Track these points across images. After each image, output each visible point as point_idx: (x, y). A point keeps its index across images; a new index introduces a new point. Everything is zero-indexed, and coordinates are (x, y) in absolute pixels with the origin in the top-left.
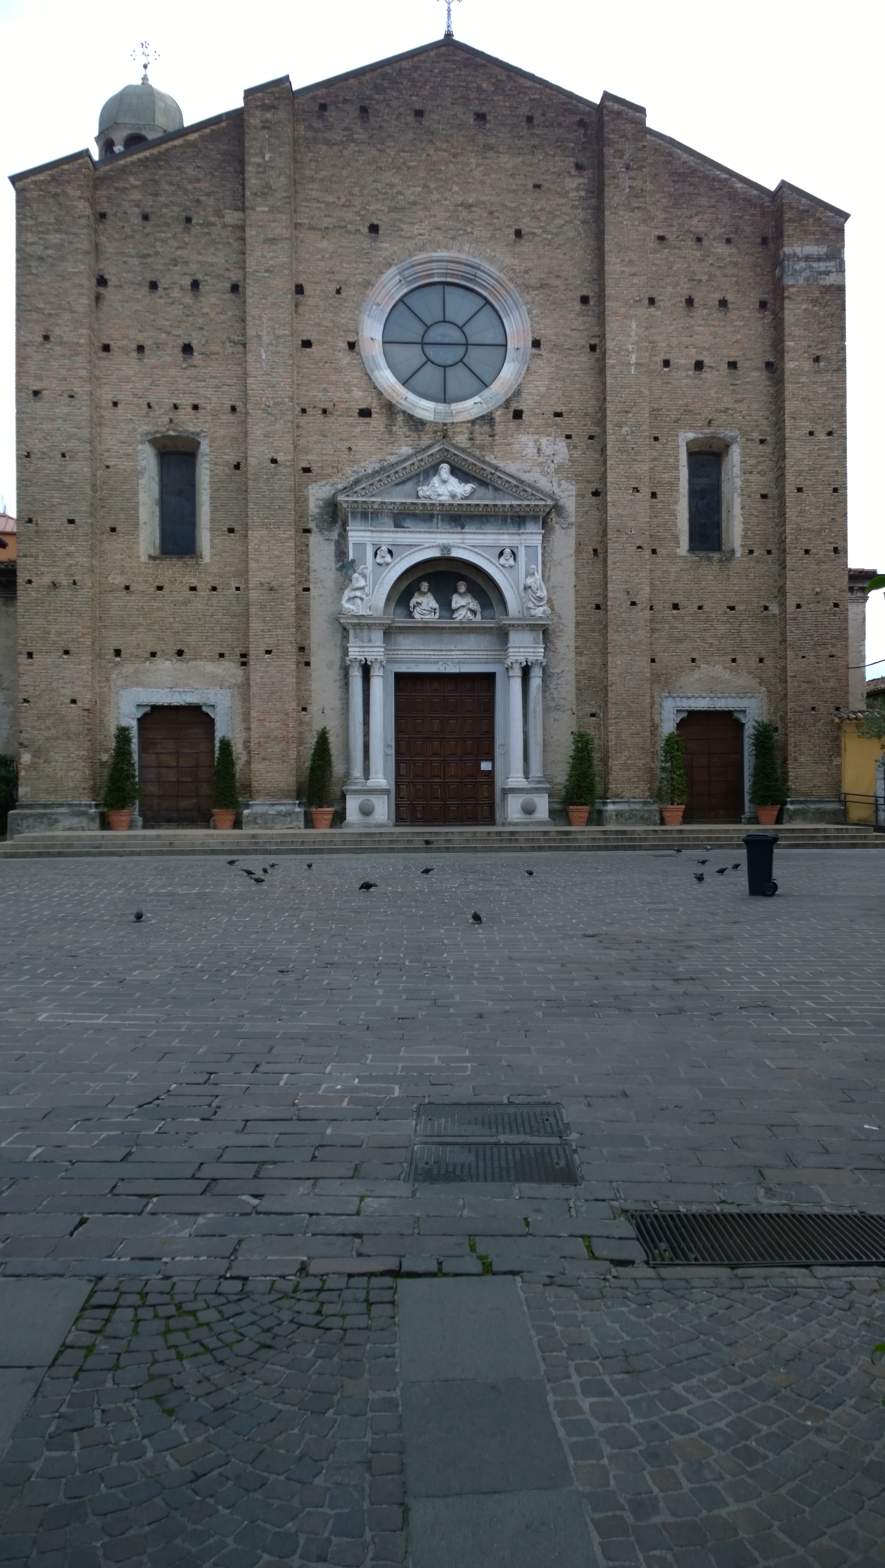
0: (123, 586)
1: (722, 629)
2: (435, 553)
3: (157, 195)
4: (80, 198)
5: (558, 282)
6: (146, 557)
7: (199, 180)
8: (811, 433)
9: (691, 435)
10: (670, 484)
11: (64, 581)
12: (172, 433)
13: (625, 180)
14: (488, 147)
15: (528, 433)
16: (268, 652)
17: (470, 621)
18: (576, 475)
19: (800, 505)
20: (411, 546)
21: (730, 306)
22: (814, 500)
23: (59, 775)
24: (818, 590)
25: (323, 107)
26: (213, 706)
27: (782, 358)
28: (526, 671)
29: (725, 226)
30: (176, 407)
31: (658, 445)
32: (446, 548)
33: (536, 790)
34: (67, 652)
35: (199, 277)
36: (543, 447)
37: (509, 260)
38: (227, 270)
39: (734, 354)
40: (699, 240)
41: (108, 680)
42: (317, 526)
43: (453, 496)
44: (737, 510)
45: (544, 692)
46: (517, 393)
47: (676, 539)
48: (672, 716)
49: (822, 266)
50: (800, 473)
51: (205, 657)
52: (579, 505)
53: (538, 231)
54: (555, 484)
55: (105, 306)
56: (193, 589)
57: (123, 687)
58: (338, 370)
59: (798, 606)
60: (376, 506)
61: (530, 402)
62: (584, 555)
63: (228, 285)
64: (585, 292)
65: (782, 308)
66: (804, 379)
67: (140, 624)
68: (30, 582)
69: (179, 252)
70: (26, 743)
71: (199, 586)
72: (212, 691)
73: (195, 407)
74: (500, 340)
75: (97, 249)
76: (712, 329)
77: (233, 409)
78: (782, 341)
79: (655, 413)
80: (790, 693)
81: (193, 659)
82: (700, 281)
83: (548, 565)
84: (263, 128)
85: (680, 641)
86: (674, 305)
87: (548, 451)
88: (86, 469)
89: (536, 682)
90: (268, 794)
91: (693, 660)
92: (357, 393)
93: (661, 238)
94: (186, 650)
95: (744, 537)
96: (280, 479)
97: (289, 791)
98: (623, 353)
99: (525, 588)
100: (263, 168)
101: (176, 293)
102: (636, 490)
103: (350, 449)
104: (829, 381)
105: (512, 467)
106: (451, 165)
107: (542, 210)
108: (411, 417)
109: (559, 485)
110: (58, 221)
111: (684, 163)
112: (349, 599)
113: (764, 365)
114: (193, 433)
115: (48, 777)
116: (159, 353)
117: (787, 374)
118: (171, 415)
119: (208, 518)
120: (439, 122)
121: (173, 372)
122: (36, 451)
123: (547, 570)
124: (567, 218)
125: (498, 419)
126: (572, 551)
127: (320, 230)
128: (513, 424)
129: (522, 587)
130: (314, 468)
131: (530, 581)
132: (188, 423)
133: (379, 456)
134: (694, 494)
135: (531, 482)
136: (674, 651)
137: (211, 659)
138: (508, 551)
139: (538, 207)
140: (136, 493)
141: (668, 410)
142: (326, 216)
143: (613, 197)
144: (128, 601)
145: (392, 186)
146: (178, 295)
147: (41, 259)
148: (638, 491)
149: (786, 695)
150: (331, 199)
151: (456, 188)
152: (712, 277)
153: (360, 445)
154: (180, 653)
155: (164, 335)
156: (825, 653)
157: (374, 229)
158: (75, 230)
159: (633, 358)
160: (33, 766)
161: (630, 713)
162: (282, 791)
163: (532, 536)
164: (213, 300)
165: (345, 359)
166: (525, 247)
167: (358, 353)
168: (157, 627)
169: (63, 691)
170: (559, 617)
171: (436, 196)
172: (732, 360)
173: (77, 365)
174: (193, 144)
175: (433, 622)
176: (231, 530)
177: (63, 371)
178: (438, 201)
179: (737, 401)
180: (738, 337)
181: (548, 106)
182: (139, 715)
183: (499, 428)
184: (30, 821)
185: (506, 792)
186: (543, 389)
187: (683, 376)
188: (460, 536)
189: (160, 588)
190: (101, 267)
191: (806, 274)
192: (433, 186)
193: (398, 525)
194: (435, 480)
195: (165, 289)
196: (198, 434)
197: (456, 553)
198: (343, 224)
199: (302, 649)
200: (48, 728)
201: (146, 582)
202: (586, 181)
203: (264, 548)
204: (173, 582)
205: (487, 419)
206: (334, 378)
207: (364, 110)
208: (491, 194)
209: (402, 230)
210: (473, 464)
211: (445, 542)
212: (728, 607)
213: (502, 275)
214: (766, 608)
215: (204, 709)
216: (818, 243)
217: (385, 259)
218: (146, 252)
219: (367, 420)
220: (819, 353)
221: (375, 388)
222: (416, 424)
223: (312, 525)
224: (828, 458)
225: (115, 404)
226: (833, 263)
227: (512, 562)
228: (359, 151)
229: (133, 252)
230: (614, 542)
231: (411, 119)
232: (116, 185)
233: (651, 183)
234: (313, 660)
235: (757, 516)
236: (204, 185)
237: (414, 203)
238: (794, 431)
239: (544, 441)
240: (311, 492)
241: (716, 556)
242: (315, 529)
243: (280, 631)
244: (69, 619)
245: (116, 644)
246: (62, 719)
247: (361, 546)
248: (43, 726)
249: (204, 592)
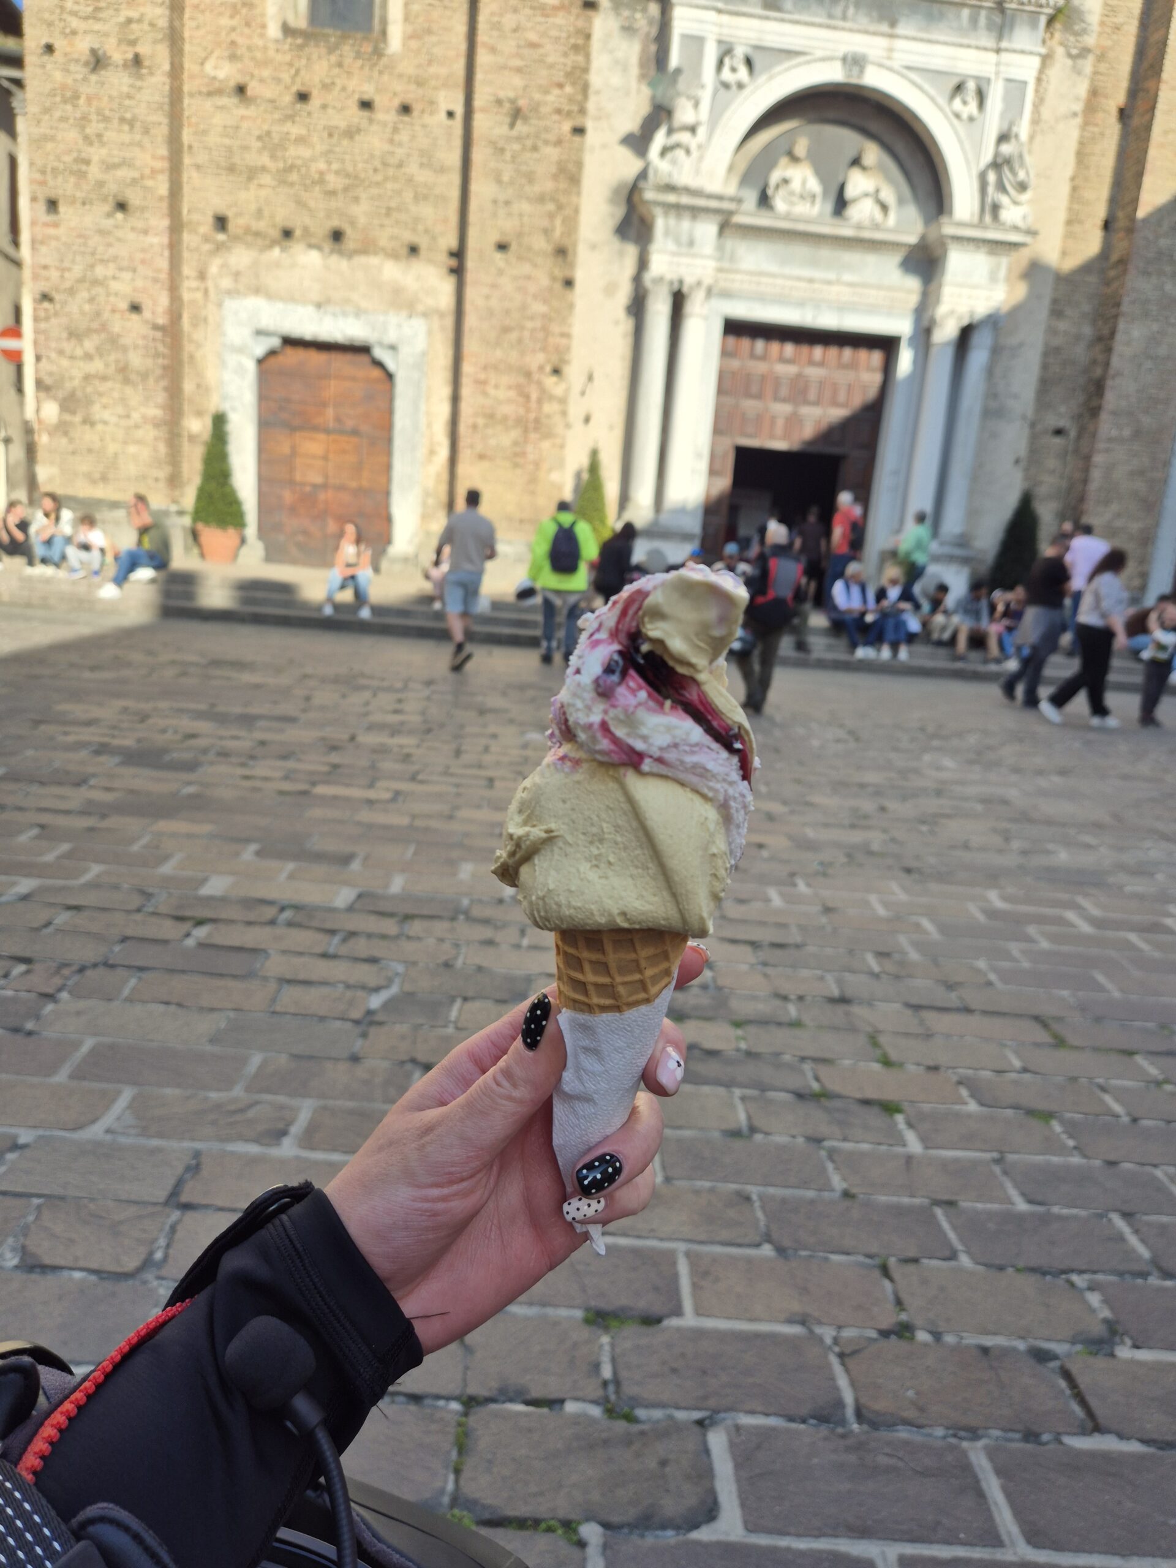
0: (232, 83)
2: (835, 75)
6: (281, 29)
11: (118, 55)
16: (502, 247)
17: (876, 227)
20: (790, 53)
23: (111, 450)
26: (393, 348)
28: (965, 334)
32: (855, 61)
33: (951, 557)
34: (122, 206)
41: (200, 277)
51: (383, 250)
56: (366, 105)
57: (231, 293)
62: (1101, 118)
67: (264, 169)
71: (379, 101)
72: (393, 319)
81: (362, 252)
94: (348, 232)
112: (665, 151)
115: (90, 451)
126: (1078, 107)
137: (394, 256)
138: (971, 85)
144: (243, 118)
154: (338, 236)
163: (1022, 58)
168: (294, 177)
169: (115, 286)
175: (808, 221)
182: (259, 352)
188: (883, 42)
189: (303, 97)
197: (874, 79)
199: (560, 252)
200: (88, 357)
201: (278, 80)
204: (326, 87)
211: (856, 50)
215: (379, 353)
227: (973, 107)
234: (580, 276)
242: (606, 4)
243: (525, 207)
244: (126, 137)
245: (218, 203)
246: (114, 341)
247: (696, 42)
248: (79, 352)
249: (386, 114)
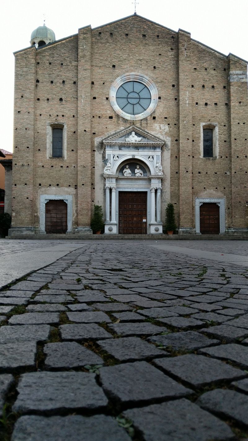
0: (42, 166)
1: (213, 179)
2: (131, 157)
3: (53, 57)
4: (33, 58)
5: (166, 81)
6: (49, 158)
7: (65, 53)
8: (239, 123)
9: (204, 124)
10: (198, 137)
11: (26, 164)
12: (56, 123)
13: (185, 53)
14: (146, 44)
15: (157, 123)
16: (83, 185)
17: (140, 177)
18: (171, 135)
19: (236, 143)
20: (124, 155)
21: (215, 87)
22: (239, 142)
23: (23, 219)
24: (241, 168)
25: (100, 33)
26: (67, 200)
27: (230, 102)
28: (156, 191)
29: (213, 66)
30: (57, 116)
31: (194, 127)
32: (134, 156)
33: (159, 225)
34: (26, 184)
35: (65, 80)
36: (161, 127)
37: (152, 75)
38: (73, 78)
39: (216, 101)
40: (206, 69)
41: (37, 193)
42: (97, 149)
43: (136, 141)
44: (217, 145)
45: (161, 197)
46: (154, 112)
47: (199, 153)
48: (198, 204)
49: (241, 77)
50: (235, 134)
51: (65, 186)
52: (172, 144)
53: (160, 67)
54: (165, 138)
55: (38, 88)
56: (62, 167)
57: (41, 194)
58: (103, 105)
59: (235, 173)
60: (114, 144)
61: (158, 114)
62: (173, 158)
63: (73, 82)
64: (173, 84)
65: (230, 88)
66: (236, 108)
67: (46, 177)
68: (16, 164)
69: (59, 73)
70: (14, 210)
71: (63, 166)
72: (67, 196)
73: (63, 116)
74: (149, 97)
75: (36, 73)
76: (210, 94)
77: (74, 116)
78: (230, 97)
79: (193, 118)
80: (233, 198)
81: (62, 187)
82: (206, 80)
83: (163, 161)
84: (83, 39)
85: (201, 183)
86: (199, 87)
87: (163, 128)
88: (32, 133)
89: (159, 194)
90: (82, 225)
91: (205, 188)
92: (109, 112)
93: (195, 69)
94: (59, 184)
95: (219, 153)
96: (87, 136)
97: (89, 224)
98: (184, 101)
99: (156, 167)
100: (83, 50)
101: (58, 84)
102: (188, 139)
103: (106, 128)
104: (243, 109)
105: (153, 133)
106: (136, 49)
107: (161, 61)
108: (124, 119)
109: (166, 138)
110: (26, 65)
111: (202, 48)
112: (106, 170)
113: (225, 104)
114: (62, 123)
115: (20, 219)
116: (53, 101)
117: (231, 106)
118: (56, 118)
119: (66, 147)
120: (132, 37)
121: (57, 106)
122: (18, 128)
123: (162, 162)
124: (168, 63)
125: (149, 119)
126: (169, 157)
127: (99, 67)
128: (153, 121)
129: (155, 167)
130: (96, 133)
131: (157, 165)
132: (61, 120)
133: (115, 130)
134: (205, 141)
135: (158, 137)
136: (199, 185)
137: (67, 187)
138: (151, 157)
139: (160, 60)
140: (46, 140)
141: (197, 117)
142: (100, 63)
143: (181, 58)
144: (43, 170)
145: (119, 55)
146: (59, 85)
147: (21, 75)
148: (189, 140)
149: (232, 198)
150: (102, 58)
151: (137, 55)
152: (210, 80)
153: (109, 126)
154: (58, 185)
155: (54, 96)
156: (243, 186)
157: (114, 66)
158: (31, 67)
159: (187, 102)
160: (16, 216)
161: (186, 203)
162: (86, 224)
163: (158, 152)
164: (68, 86)
165: (105, 102)
166: (157, 71)
167: (109, 101)
168: (51, 177)
169: (24, 195)
170: (166, 176)
171: (131, 57)
172: (216, 103)
173: (30, 104)
174: (64, 44)
175: (130, 177)
176: (73, 150)
177: (27, 106)
178: (132, 59)
179: (217, 114)
180: (217, 96)
181: (163, 32)
182: (46, 203)
183: (149, 122)
184: (14, 232)
185: (150, 225)
186: (161, 111)
187: (202, 107)
188: (138, 152)
189: (52, 167)
190: (38, 77)
191: (237, 79)
192: (130, 55)
193: (120, 149)
194: (131, 136)
195: (55, 83)
196: (64, 123)
197: (136, 157)
198: (105, 65)
199: (92, 184)
200: (20, 206)
201: (48, 165)
202: (174, 53)
203: (82, 155)
204: (56, 165)
205: (146, 119)
206: (102, 108)
207: (111, 34)
208: (147, 57)
209: (122, 67)
210: (141, 132)
211: (133, 154)
212: (215, 173)
213: (150, 79)
214: (226, 173)
215: (64, 201)
216: (240, 70)
217: (117, 74)
218: (50, 73)
219: (111, 119)
220: (240, 101)
221: (114, 110)
222: (125, 121)
223: (95, 149)
224: (243, 130)
225: (41, 115)
226: (244, 76)
227: (152, 160)
228: (110, 45)
229: (47, 73)
230: (182, 154)
231: (124, 36)
232: (42, 55)
233: (192, 53)
234: (95, 187)
235: (223, 147)
236: (66, 55)
237: (125, 59)
238: (234, 123)
239: (162, 125)
240: (95, 140)
241: (211, 158)
242: (96, 150)
243: (86, 179)
244: (27, 175)
245: (40, 182)
246: (24, 203)
247: (109, 155)
248: (19, 205)
249: (65, 168)
